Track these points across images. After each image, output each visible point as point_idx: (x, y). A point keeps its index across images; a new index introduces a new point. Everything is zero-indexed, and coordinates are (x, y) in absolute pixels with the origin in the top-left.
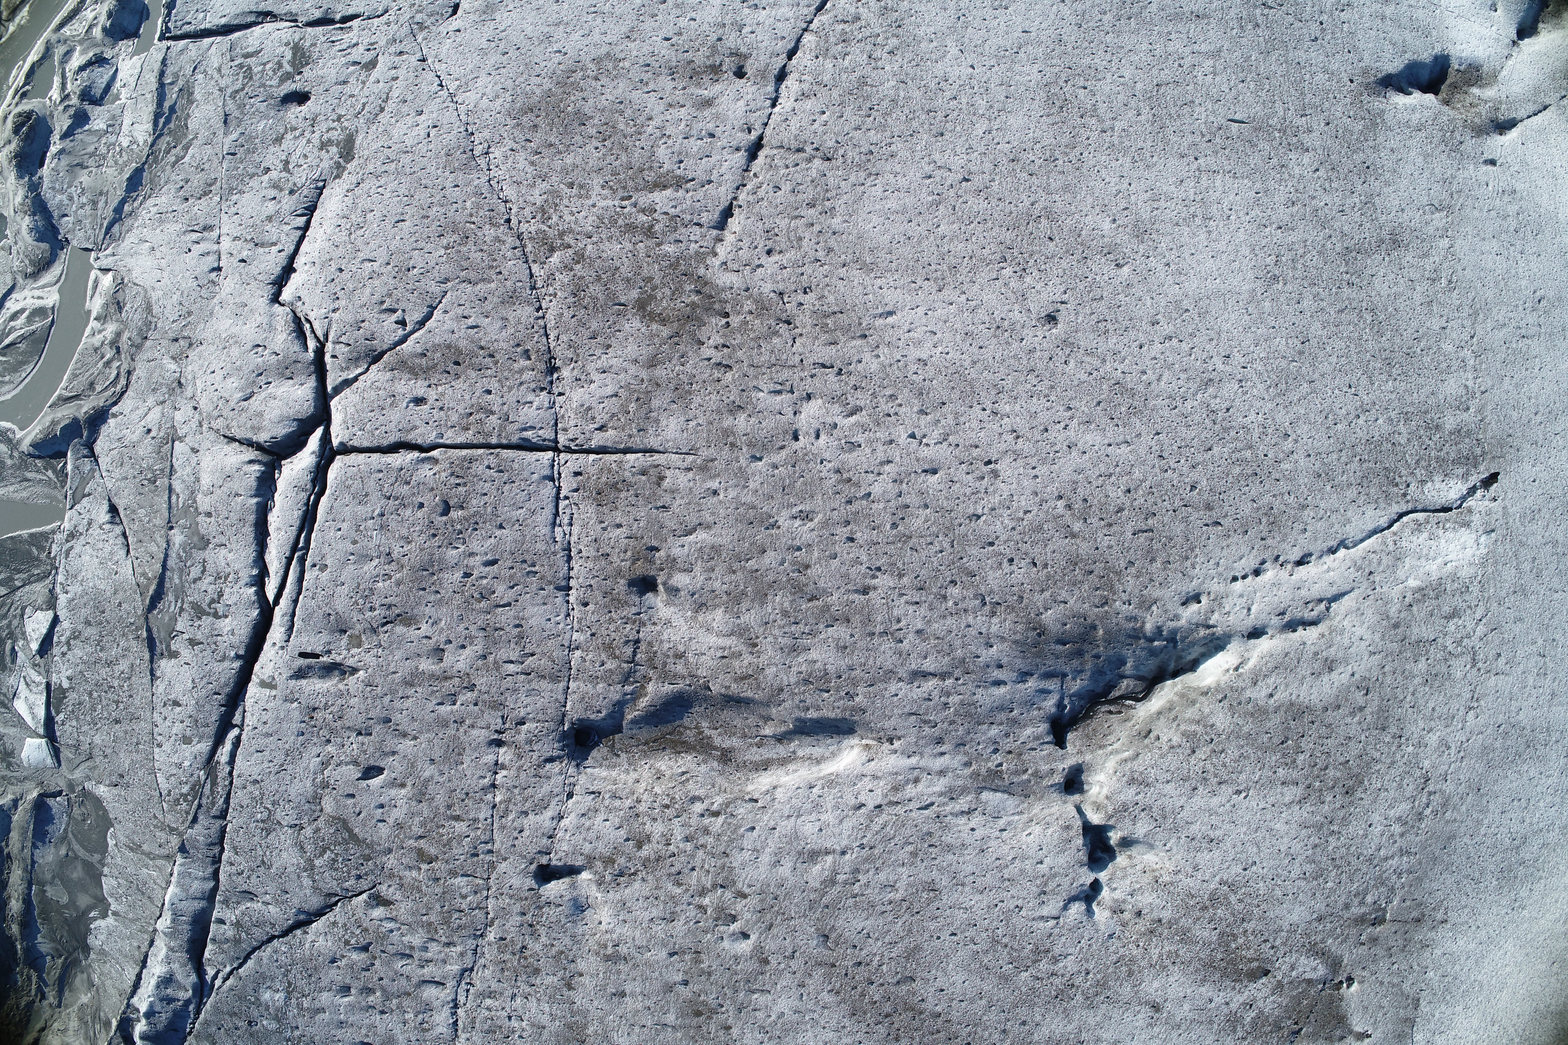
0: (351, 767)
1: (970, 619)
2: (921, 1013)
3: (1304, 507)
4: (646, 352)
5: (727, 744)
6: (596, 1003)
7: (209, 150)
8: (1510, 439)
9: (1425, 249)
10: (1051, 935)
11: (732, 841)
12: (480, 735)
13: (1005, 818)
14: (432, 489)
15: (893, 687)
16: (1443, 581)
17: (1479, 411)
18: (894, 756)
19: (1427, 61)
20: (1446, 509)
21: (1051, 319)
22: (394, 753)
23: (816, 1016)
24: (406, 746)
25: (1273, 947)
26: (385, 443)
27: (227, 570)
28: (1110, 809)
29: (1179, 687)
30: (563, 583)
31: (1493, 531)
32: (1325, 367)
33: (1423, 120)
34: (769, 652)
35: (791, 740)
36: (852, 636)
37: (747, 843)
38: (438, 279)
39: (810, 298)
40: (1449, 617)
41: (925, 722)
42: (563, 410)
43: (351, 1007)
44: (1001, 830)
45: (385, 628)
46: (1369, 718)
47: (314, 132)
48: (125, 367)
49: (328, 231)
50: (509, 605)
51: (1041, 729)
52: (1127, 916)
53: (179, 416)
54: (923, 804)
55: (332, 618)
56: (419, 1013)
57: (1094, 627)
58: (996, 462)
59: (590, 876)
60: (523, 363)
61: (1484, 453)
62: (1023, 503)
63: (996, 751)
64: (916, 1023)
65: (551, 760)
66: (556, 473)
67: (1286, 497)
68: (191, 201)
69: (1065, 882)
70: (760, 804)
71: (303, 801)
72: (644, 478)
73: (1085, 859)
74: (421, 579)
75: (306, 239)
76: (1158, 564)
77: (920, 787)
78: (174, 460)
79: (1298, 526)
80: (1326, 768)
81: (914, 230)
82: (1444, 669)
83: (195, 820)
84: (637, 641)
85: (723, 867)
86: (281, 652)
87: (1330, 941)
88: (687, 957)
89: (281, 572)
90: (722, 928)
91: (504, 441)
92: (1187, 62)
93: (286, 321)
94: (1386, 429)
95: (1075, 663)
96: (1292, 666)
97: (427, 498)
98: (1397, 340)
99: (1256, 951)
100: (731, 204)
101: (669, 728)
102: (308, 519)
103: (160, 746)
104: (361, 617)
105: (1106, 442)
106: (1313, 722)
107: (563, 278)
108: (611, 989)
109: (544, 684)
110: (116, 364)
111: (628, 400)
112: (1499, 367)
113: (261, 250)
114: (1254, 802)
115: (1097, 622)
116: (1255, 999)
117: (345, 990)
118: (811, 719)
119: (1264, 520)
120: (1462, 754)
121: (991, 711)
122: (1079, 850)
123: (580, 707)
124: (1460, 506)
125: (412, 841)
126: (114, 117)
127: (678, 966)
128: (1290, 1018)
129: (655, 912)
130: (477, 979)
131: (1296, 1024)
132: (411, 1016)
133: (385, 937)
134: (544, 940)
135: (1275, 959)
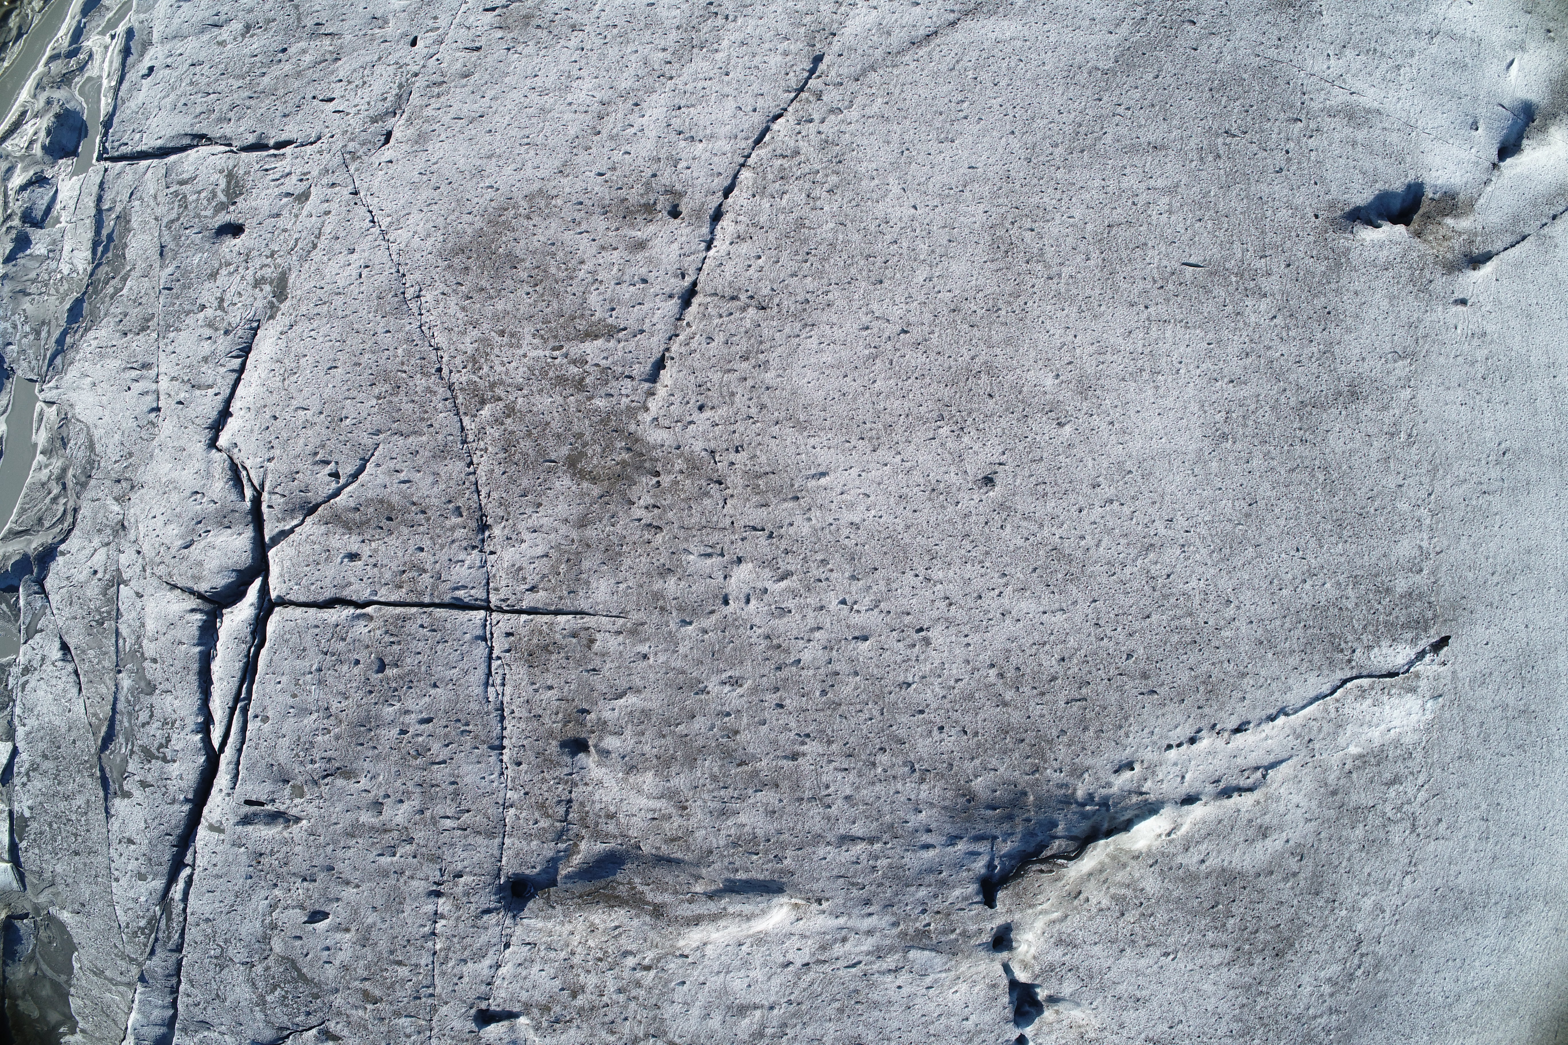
0: (298, 911)
1: (899, 786)
3: (1244, 675)
4: (576, 511)
5: (659, 899)
7: (146, 283)
8: (1464, 602)
9: (1385, 401)
11: (663, 994)
12: (419, 886)
13: (932, 976)
14: (368, 647)
15: (821, 851)
16: (1386, 748)
17: (1433, 573)
18: (822, 917)
19: (1399, 191)
20: (1392, 675)
21: (988, 481)
22: (338, 900)
24: (349, 893)
26: (321, 598)
27: (174, 716)
28: (1037, 969)
29: (1112, 847)
30: (497, 743)
31: (1440, 696)
32: (1273, 530)
33: (1391, 257)
34: (698, 814)
35: (721, 898)
36: (781, 801)
37: (678, 997)
38: (370, 431)
39: (743, 456)
40: (1390, 784)
41: (853, 884)
42: (494, 569)
44: (928, 988)
45: (326, 781)
46: (1302, 883)
47: (247, 268)
48: (71, 504)
49: (263, 376)
50: (444, 762)
51: (970, 890)
53: (123, 559)
54: (850, 963)
55: (275, 768)
57: (1025, 794)
58: (928, 629)
59: (528, 1022)
60: (455, 520)
61: (1435, 616)
62: (955, 672)
63: (924, 911)
65: (488, 911)
66: (488, 633)
67: (1226, 664)
68: (130, 336)
69: (991, 1038)
70: (690, 960)
71: (253, 941)
72: (574, 640)
73: (1011, 1016)
74: (359, 735)
75: (242, 382)
76: (1091, 733)
77: (848, 946)
78: (120, 604)
79: (1237, 695)
80: (1257, 931)
81: (850, 387)
82: (1382, 835)
83: (152, 952)
84: (570, 801)
85: (655, 1019)
86: (227, 798)
89: (225, 721)
91: (437, 601)
92: (1141, 200)
93: (223, 469)
94: (1334, 593)
95: (1006, 826)
96: (1225, 833)
97: (362, 655)
98: (1351, 501)
100: (664, 355)
101: (603, 883)
102: (249, 670)
103: (117, 880)
104: (302, 769)
105: (1041, 609)
106: (1244, 888)
107: (493, 432)
109: (480, 840)
110: (62, 501)
111: (559, 561)
112: (1456, 525)
113: (198, 392)
114: (1182, 963)
115: (1027, 789)
118: (740, 880)
119: (1202, 689)
120: (1397, 917)
121: (920, 873)
122: (1005, 1008)
123: (516, 862)
124: (1407, 671)
125: (357, 983)
126: (54, 242)
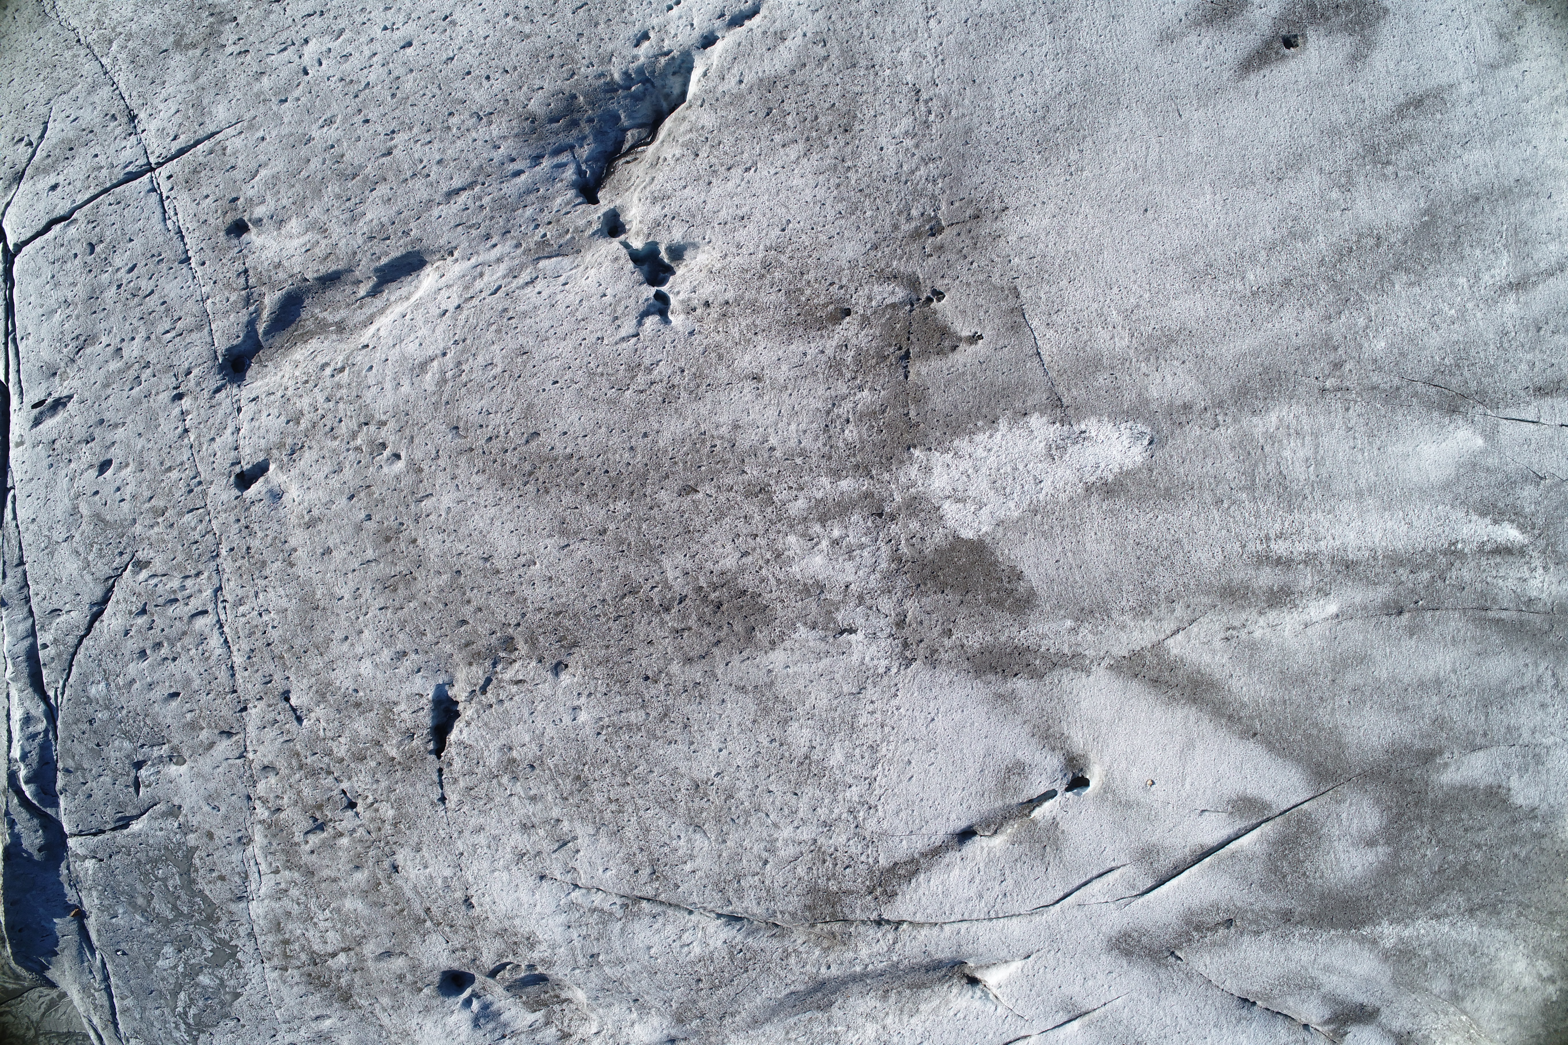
0: (90, 470)
1: (474, 135)
2: (556, 460)
4: (190, 72)
5: (338, 318)
6: (313, 569)
10: (636, 350)
11: (359, 384)
12: (165, 397)
13: (564, 274)
14: (79, 240)
15: (436, 212)
18: (457, 265)
22: (113, 443)
23: (475, 499)
24: (120, 433)
25: (841, 287)
26: (41, 227)
28: (646, 231)
30: (184, 257)
34: (337, 230)
35: (381, 293)
36: (391, 189)
37: (371, 381)
38: (44, 103)
41: (470, 227)
42: (147, 141)
43: (151, 665)
45: (79, 355)
46: (836, 62)
50: (152, 292)
51: (569, 196)
52: (699, 311)
54: (492, 290)
55: (44, 368)
56: (198, 645)
57: (574, 97)
58: (451, 15)
59: (275, 466)
60: (113, 124)
62: (481, 32)
63: (538, 228)
64: (556, 471)
65: (218, 390)
66: (155, 185)
69: (631, 302)
70: (371, 347)
71: (67, 516)
72: (213, 155)
73: (641, 278)
74: (91, 306)
76: (602, 25)
77: (486, 279)
80: (816, 118)
83: (5, 576)
84: (246, 271)
85: (360, 409)
86: (21, 413)
87: (895, 264)
88: (362, 494)
90: (378, 459)
91: (115, 182)
95: (575, 133)
96: (748, 51)
99: (826, 295)
101: (294, 326)
104: (62, 356)
106: (787, 87)
107: (123, 56)
108: (320, 551)
109: (195, 336)
111: (187, 110)
114: (765, 170)
115: (574, 91)
116: (847, 339)
117: (143, 654)
118: (385, 265)
120: (940, 57)
121: (521, 197)
122: (633, 273)
123: (224, 340)
125: (146, 505)
127: (358, 505)
128: (890, 345)
129: (326, 469)
130: (227, 594)
131: (900, 348)
132: (194, 651)
133: (153, 592)
134: (260, 534)
135: (848, 296)
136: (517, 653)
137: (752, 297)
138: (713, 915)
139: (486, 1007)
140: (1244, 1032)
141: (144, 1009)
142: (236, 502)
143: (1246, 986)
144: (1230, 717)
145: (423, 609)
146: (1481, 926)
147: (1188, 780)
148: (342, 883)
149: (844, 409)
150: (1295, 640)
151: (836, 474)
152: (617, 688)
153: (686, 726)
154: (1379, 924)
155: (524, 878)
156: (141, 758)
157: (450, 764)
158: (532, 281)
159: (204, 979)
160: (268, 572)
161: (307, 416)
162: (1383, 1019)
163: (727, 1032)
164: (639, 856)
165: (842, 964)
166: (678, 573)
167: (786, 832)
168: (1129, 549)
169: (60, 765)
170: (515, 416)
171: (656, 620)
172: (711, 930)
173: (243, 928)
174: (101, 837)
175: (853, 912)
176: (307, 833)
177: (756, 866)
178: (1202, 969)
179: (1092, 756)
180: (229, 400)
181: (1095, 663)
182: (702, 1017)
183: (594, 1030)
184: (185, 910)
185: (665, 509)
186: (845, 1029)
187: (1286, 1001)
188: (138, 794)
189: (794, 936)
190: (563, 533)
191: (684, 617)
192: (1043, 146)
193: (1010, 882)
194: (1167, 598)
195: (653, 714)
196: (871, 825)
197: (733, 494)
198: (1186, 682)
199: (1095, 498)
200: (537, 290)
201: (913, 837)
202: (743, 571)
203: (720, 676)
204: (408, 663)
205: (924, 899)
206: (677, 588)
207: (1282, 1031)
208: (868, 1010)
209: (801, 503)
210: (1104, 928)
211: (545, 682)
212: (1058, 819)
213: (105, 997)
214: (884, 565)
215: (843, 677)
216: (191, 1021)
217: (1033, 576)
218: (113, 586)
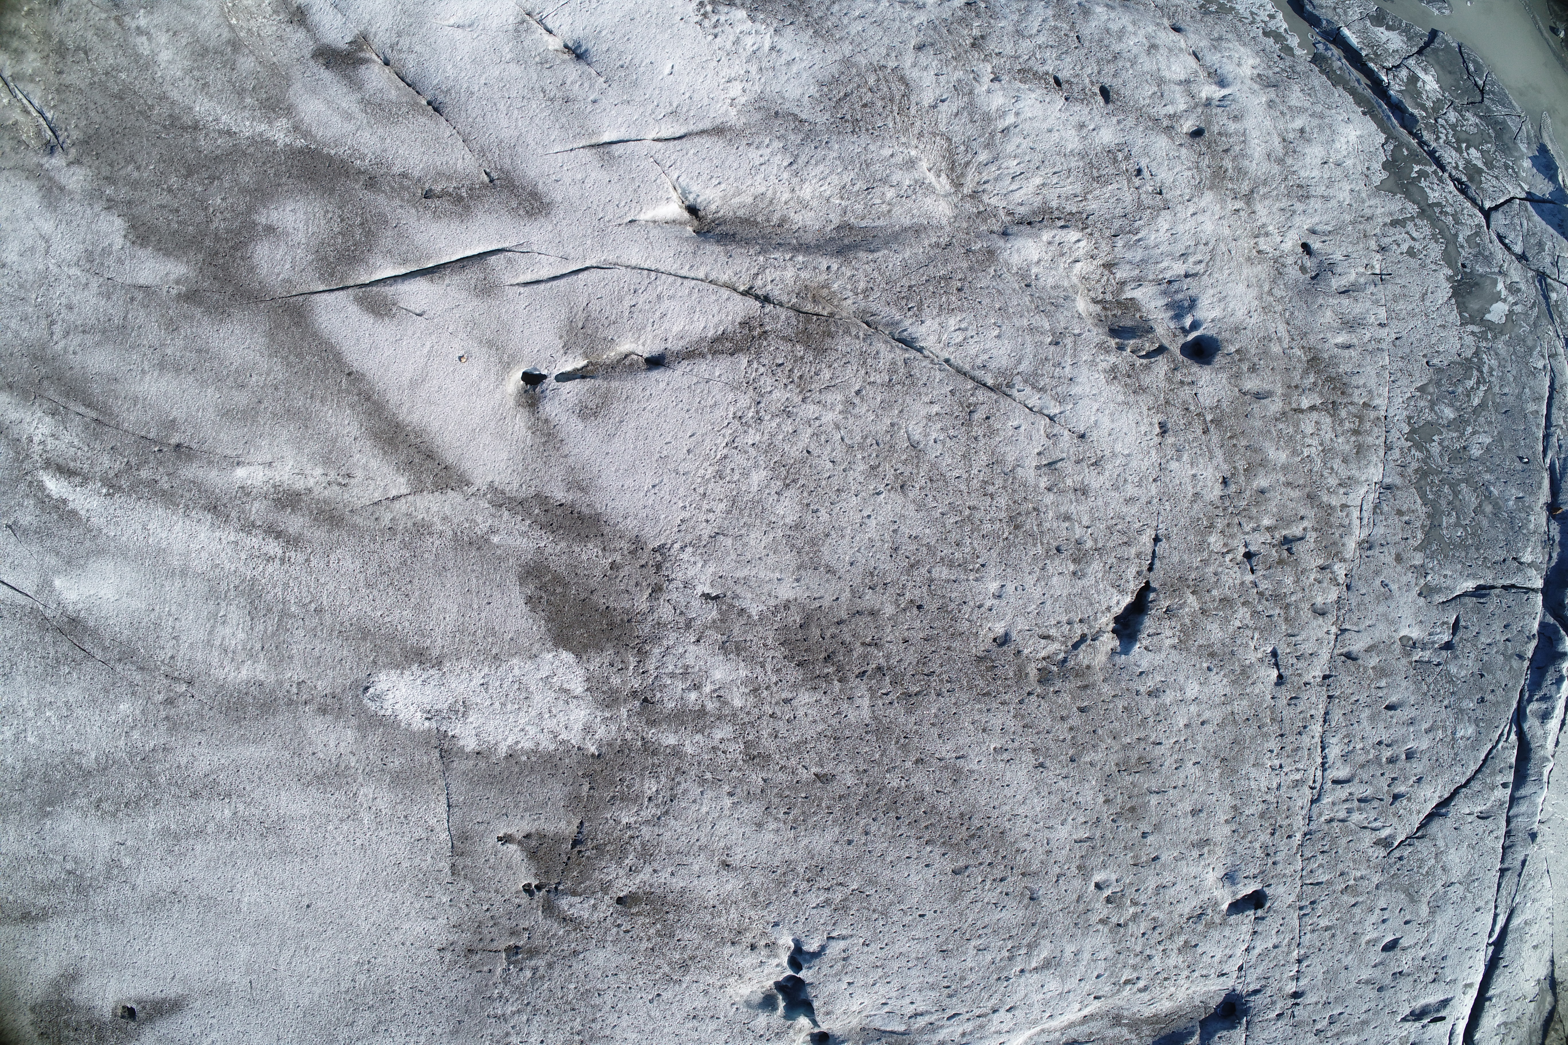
0: (1407, 946)
2: (944, 843)
5: (1117, 1030)
6: (1215, 799)
10: (834, 924)
11: (1114, 965)
12: (1310, 998)
13: (882, 1012)
22: (1375, 966)
23: (1034, 826)
24: (1365, 974)
25: (619, 926)
28: (791, 1032)
37: (1102, 965)
43: (1405, 742)
52: (763, 943)
54: (957, 1019)
56: (1352, 751)
59: (1223, 905)
64: (947, 833)
65: (1256, 992)
69: (825, 970)
70: (1092, 997)
71: (1443, 907)
73: (809, 989)
77: (959, 1030)
83: (1523, 862)
85: (1120, 942)
86: (1458, 1016)
87: (561, 933)
88: (1144, 859)
90: (1118, 890)
99: (636, 923)
101: (1162, 1033)
103: (1548, 911)
108: (1203, 815)
116: (628, 876)
117: (1410, 755)
122: (816, 996)
123: (1235, 1039)
125: (1361, 901)
127: (1151, 849)
128: (588, 858)
129: (1172, 891)
130: (1308, 794)
131: (580, 852)
132: (1358, 747)
133: (1380, 814)
134: (1257, 845)
135: (615, 915)
136: (1039, 666)
137: (707, 942)
138: (926, 353)
139: (1178, 317)
140: (447, 78)
141: (1519, 397)
142: (1272, 882)
143: (431, 125)
144: (368, 399)
145: (1119, 733)
146: (191, 109)
147: (425, 350)
148: (1283, 479)
149: (650, 812)
150: (284, 454)
151: (676, 752)
152: (952, 606)
153: (896, 549)
154: (286, 145)
155: (1101, 440)
156: (1444, 653)
157: (1139, 573)
158: (916, 1015)
159: (1449, 413)
160: (1260, 807)
161: (1175, 947)
162: (311, 46)
163: (948, 229)
164: (980, 433)
165: (815, 268)
166: (858, 702)
167: (829, 417)
168: (417, 594)
169: (1526, 664)
170: (971, 895)
171: (893, 661)
172: (932, 339)
173: (1395, 458)
174: (1508, 582)
175: (788, 318)
176: (1302, 539)
177: (869, 391)
178: (468, 156)
179: (511, 403)
180: (1248, 980)
181: (482, 492)
182: (968, 251)
183: (1078, 265)
184: (1446, 489)
185: (852, 767)
186: (832, 200)
187: (398, 96)
188: (1458, 617)
189: (853, 308)
190: (958, 771)
191: (864, 657)
192: (388, 997)
193: (627, 303)
194: (395, 534)
195: (924, 571)
196: (744, 400)
197: (782, 762)
198: (401, 447)
199: (436, 652)
200: (914, 1006)
201: (707, 376)
202: (794, 685)
203: (848, 589)
204: (1150, 683)
205: (715, 311)
206: (863, 687)
207: (411, 67)
208: (803, 212)
209: (718, 734)
210: (550, 228)
211: (1021, 631)
212: (562, 352)
213: (1553, 417)
214: (656, 651)
215: (728, 554)
216: (1475, 373)
217: (516, 596)
218: (1418, 829)
